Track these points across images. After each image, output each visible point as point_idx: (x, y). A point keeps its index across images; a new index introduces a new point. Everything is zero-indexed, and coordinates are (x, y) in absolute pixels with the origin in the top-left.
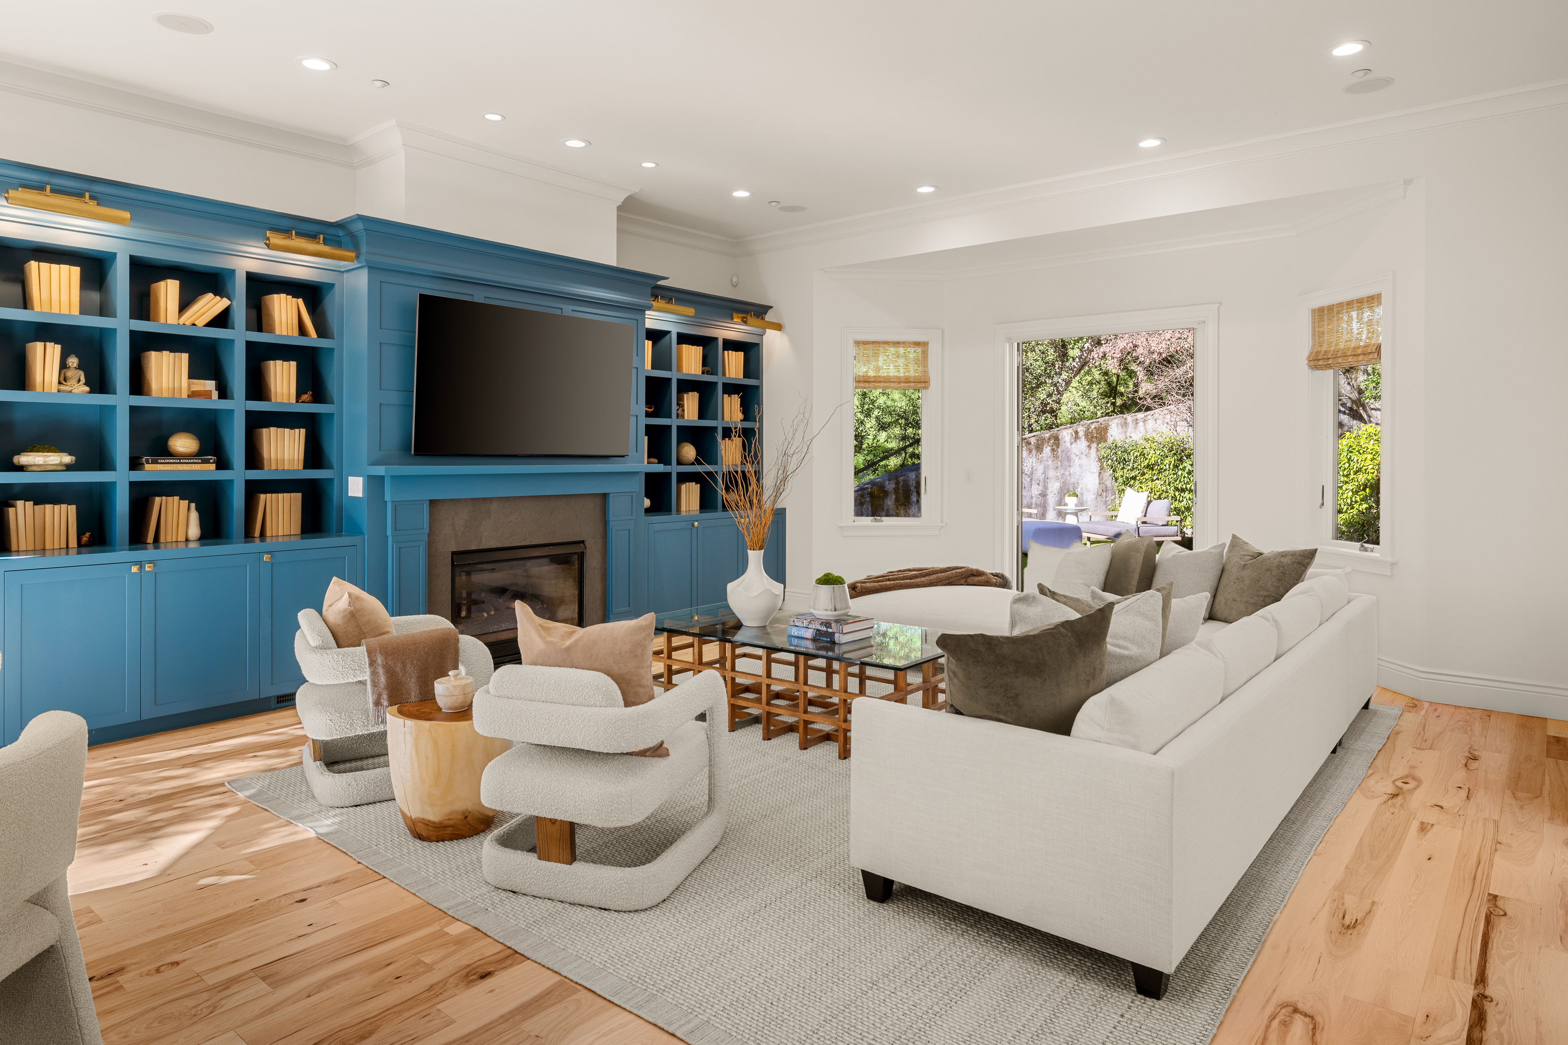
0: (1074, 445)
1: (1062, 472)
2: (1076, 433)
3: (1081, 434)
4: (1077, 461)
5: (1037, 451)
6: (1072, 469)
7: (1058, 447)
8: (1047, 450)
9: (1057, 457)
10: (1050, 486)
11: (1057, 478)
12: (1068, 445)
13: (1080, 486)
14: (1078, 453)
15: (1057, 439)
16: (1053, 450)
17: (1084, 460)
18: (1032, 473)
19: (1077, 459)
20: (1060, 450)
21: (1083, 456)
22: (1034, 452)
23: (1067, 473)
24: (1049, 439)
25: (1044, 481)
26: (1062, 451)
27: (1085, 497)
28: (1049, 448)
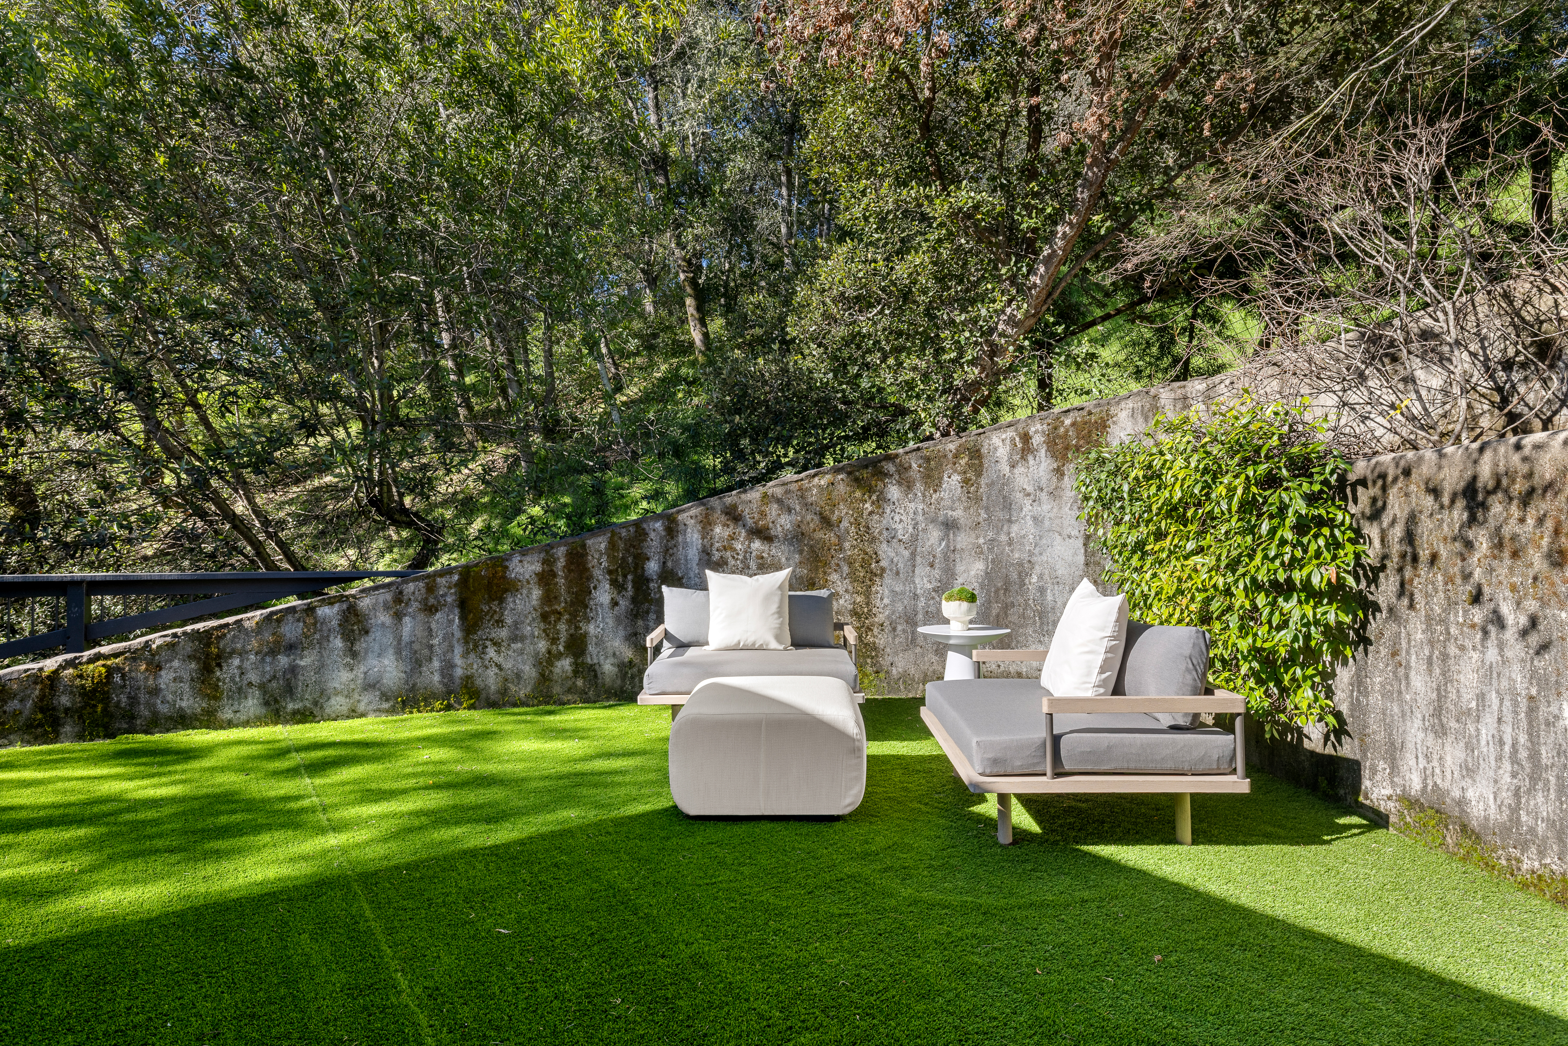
0: (1020, 469)
1: (990, 535)
2: (1026, 438)
3: (1037, 440)
4: (1027, 508)
5: (927, 485)
6: (1015, 528)
7: (979, 474)
8: (952, 482)
9: (978, 499)
10: (960, 568)
11: (979, 551)
12: (1006, 469)
13: (1038, 569)
14: (1030, 489)
15: (976, 454)
16: (966, 481)
17: (1046, 506)
18: (915, 538)
19: (1027, 502)
20: (983, 481)
21: (1044, 496)
22: (919, 487)
23: (1003, 538)
24: (956, 456)
25: (946, 558)
26: (991, 485)
27: (1049, 597)
28: (956, 478)
